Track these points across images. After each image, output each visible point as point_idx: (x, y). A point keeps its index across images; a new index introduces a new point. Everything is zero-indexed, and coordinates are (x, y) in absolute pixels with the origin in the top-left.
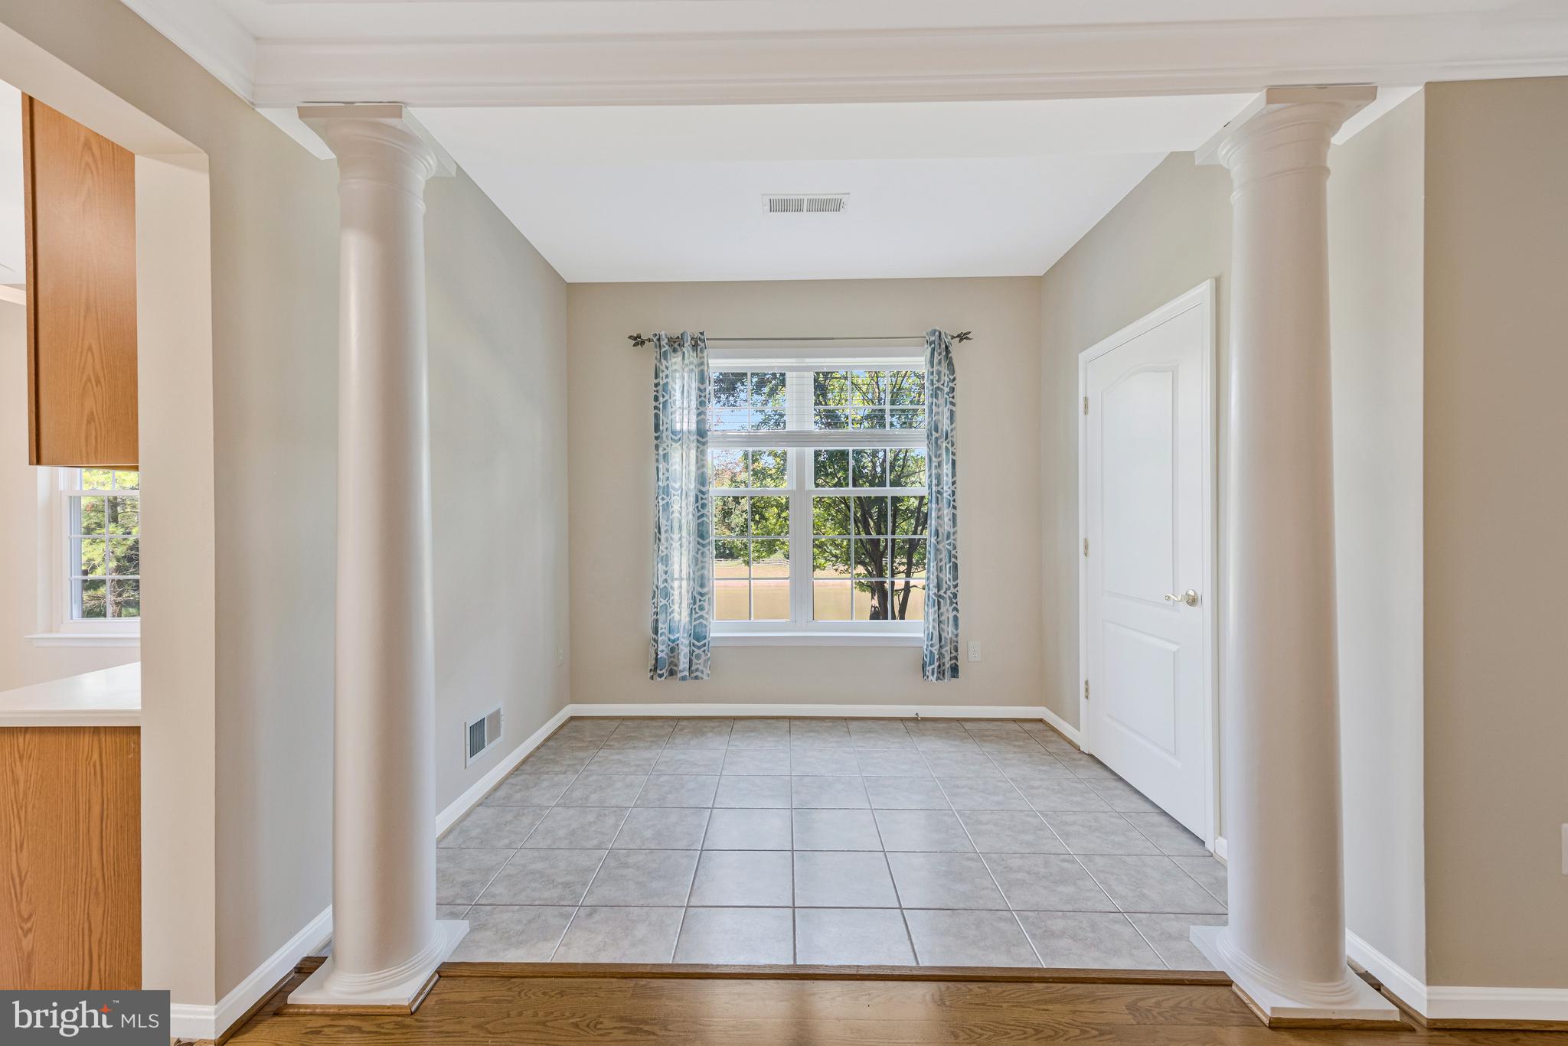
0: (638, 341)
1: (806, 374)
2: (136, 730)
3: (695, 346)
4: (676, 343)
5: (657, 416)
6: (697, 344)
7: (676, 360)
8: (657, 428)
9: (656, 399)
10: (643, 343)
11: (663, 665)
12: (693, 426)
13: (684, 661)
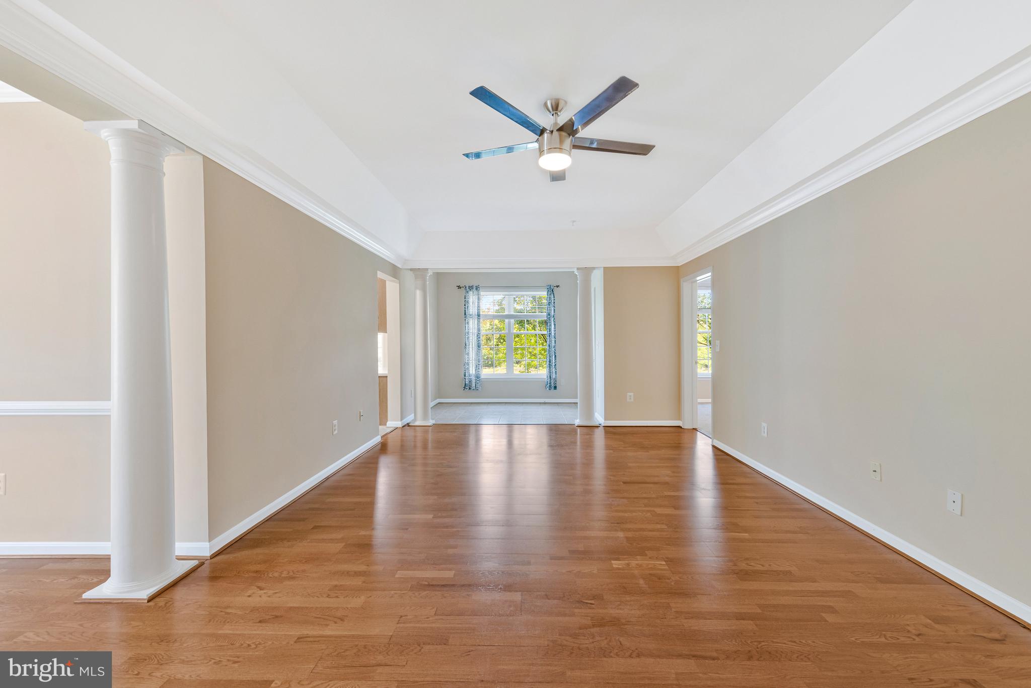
0: (459, 287)
2: (387, 377)
3: (477, 289)
4: (471, 288)
5: (465, 311)
6: (477, 288)
7: (471, 293)
8: (465, 314)
9: (465, 305)
10: (461, 288)
11: (467, 387)
12: (476, 313)
13: (473, 385)
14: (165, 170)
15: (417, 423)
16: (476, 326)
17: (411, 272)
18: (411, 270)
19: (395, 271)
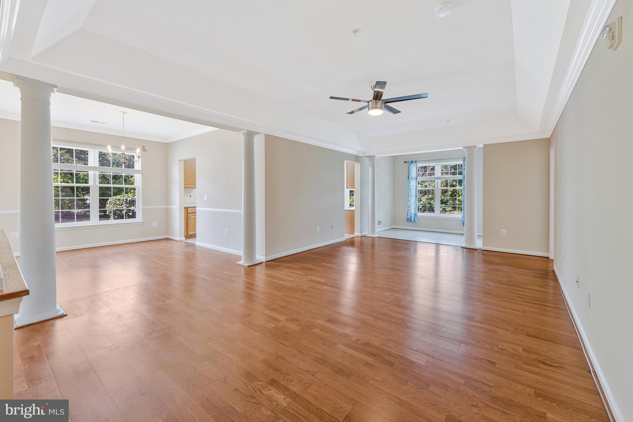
0: (405, 162)
1: (439, 166)
2: (354, 211)
3: (415, 163)
4: (412, 162)
5: (408, 176)
6: (416, 162)
7: (412, 165)
8: (408, 178)
9: (408, 172)
10: (406, 162)
11: (409, 220)
12: (415, 177)
13: (413, 219)
14: (254, 142)
15: (369, 235)
16: (415, 184)
17: (367, 158)
18: (367, 157)
19: (357, 159)
